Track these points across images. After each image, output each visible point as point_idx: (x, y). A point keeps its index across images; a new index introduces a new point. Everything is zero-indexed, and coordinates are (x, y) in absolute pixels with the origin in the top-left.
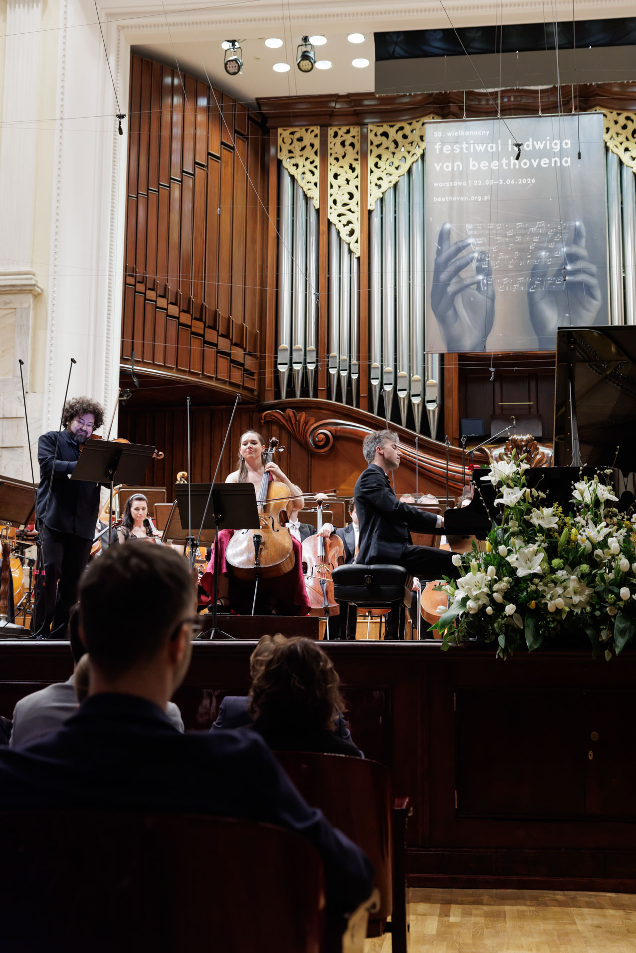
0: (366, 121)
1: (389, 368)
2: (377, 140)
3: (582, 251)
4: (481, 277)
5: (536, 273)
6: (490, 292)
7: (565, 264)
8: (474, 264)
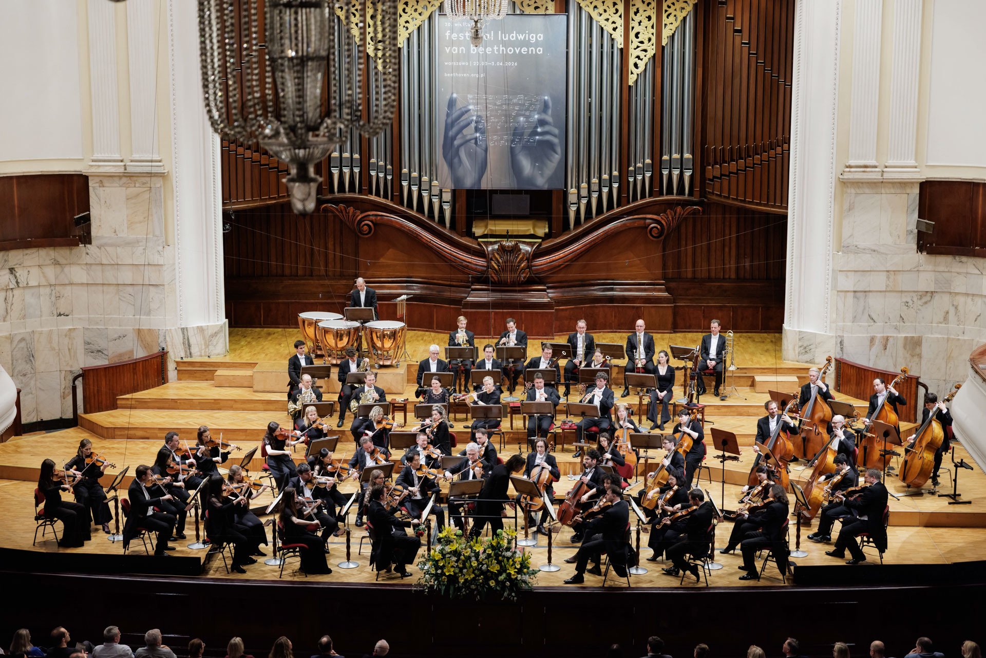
1: (415, 174)
3: (549, 118)
4: (478, 135)
5: (516, 133)
6: (484, 146)
7: (536, 127)
8: (473, 125)
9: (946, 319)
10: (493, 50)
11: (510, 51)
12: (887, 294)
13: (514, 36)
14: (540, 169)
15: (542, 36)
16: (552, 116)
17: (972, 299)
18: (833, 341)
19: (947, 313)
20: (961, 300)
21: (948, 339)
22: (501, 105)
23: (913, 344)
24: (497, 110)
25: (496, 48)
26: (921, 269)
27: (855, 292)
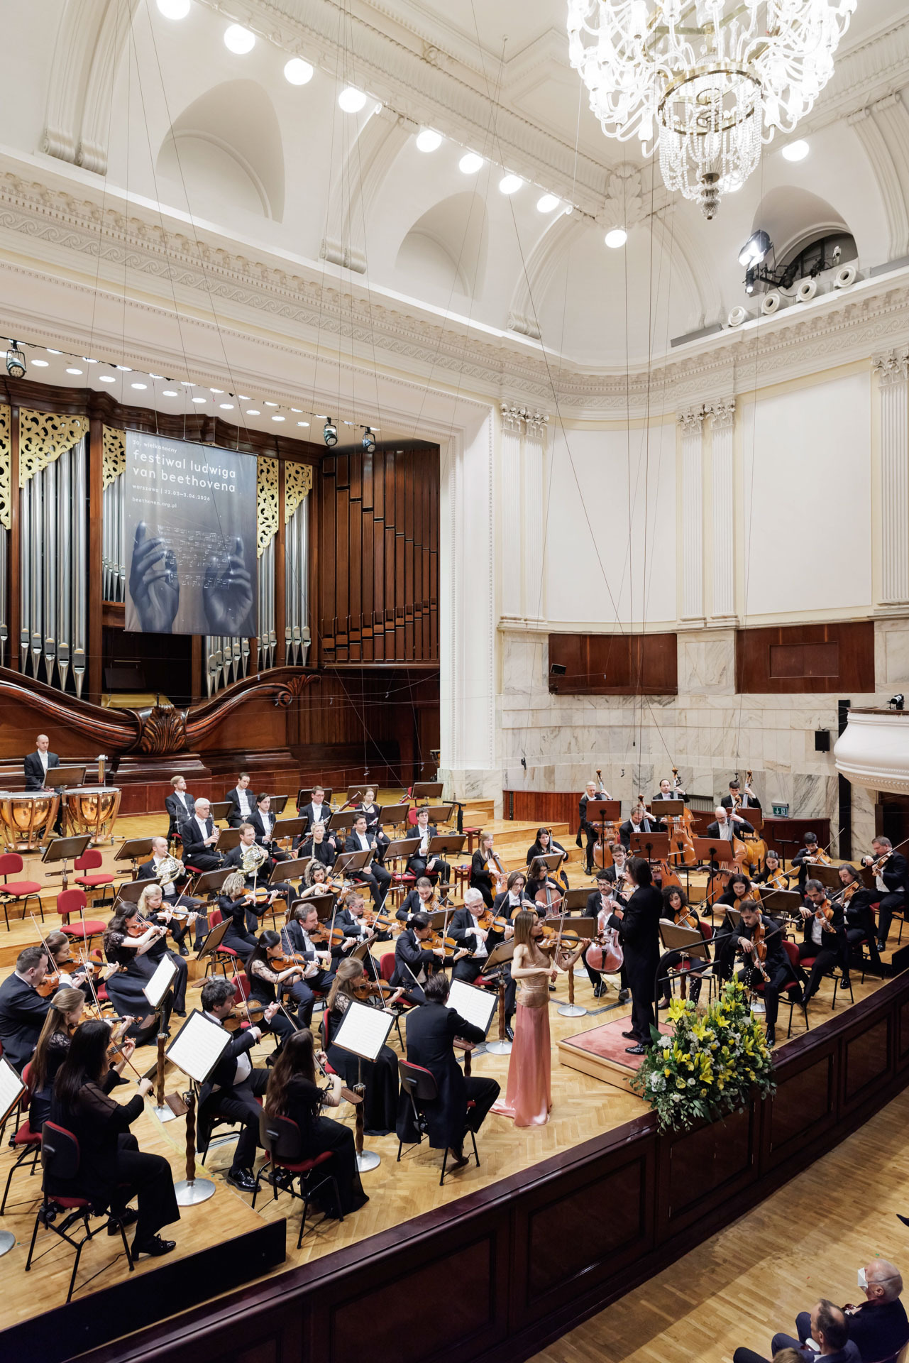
0: (18, 404)
1: (38, 635)
2: (29, 424)
3: (242, 562)
4: (169, 572)
5: (209, 574)
6: (176, 585)
7: (229, 569)
8: (164, 560)
9: (569, 748)
10: (185, 480)
11: (203, 483)
12: (533, 730)
13: (205, 469)
14: (234, 614)
15: (234, 473)
16: (246, 559)
17: (589, 731)
18: (501, 775)
19: (570, 744)
20: (578, 732)
21: (572, 766)
22: (194, 541)
23: (550, 772)
24: (189, 547)
25: (188, 478)
26: (553, 707)
27: (513, 729)
